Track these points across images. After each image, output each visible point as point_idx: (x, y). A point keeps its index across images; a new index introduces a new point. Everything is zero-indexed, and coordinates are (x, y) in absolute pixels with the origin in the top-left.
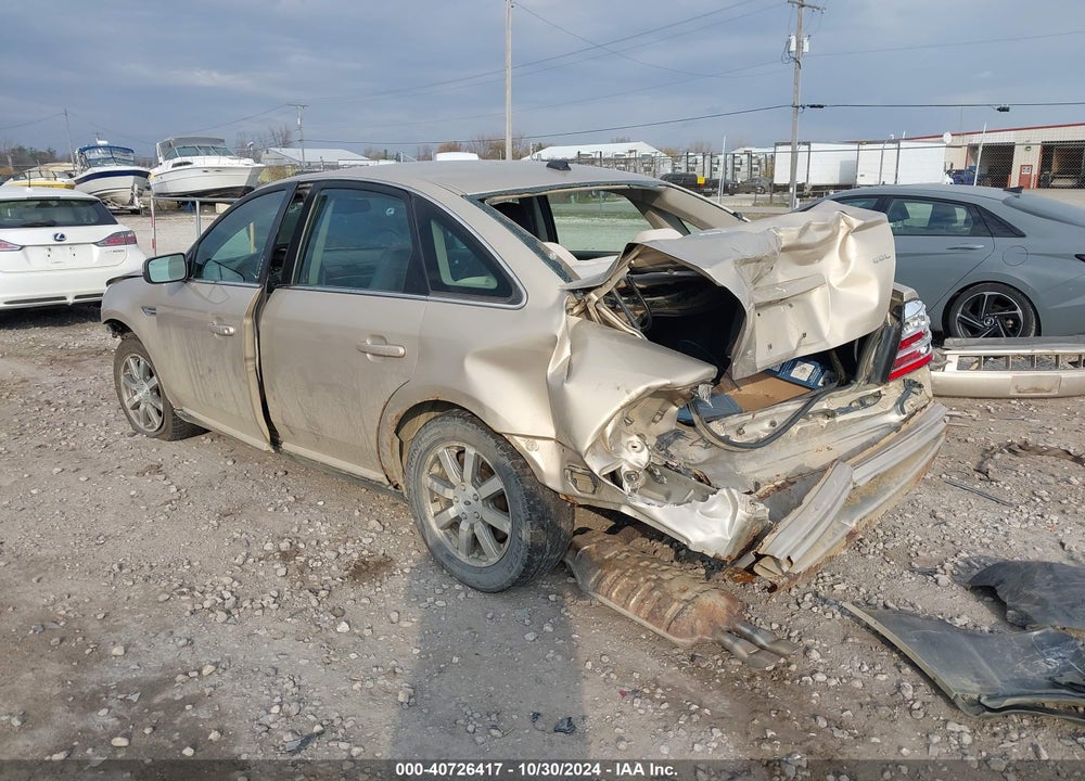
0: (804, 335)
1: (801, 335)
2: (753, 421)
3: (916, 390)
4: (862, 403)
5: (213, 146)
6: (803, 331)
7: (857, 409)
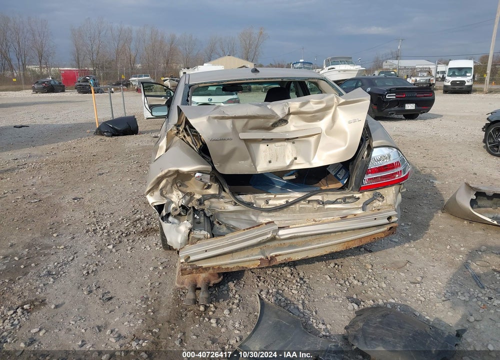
0: (296, 159)
1: (293, 158)
2: (275, 199)
3: (381, 199)
4: (344, 201)
5: (348, 61)
6: (295, 156)
7: (340, 203)
